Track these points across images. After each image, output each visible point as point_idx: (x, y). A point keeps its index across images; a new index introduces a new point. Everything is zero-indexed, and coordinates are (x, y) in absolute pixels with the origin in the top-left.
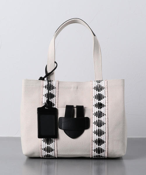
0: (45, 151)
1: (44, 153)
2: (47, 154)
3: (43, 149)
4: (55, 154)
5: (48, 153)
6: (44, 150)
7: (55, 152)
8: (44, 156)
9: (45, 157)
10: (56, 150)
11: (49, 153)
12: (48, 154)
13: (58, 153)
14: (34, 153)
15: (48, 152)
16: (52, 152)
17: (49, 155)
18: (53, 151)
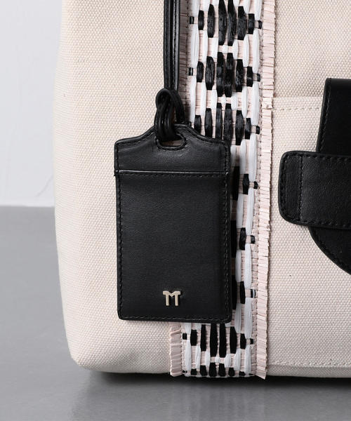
0: (198, 348)
1: (192, 356)
2: (207, 364)
3: (185, 337)
4: (253, 361)
5: (217, 359)
6: (193, 342)
7: (254, 352)
8: (194, 371)
9: (199, 376)
10: (261, 341)
11: (223, 355)
12: (213, 365)
13: (273, 355)
14: (133, 356)
15: (213, 354)
16: (239, 350)
17: (222, 366)
18: (243, 346)
